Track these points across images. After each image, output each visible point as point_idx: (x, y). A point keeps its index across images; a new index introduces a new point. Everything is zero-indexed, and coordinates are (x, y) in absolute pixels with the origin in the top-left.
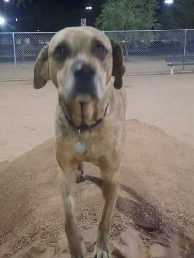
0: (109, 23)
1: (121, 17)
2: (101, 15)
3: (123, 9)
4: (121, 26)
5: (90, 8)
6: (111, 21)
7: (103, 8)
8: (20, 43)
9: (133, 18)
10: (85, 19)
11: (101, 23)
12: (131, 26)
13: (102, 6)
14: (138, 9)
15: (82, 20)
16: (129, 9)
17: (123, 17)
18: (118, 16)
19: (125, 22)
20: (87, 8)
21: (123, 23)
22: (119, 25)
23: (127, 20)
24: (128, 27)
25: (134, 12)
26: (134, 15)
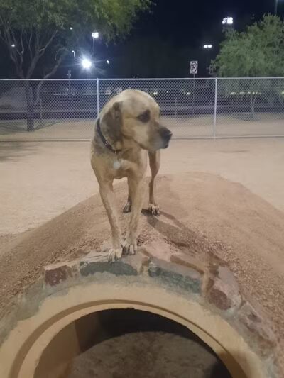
0: (228, 67)
1: (245, 59)
2: (218, 56)
3: (249, 48)
4: (245, 71)
5: (210, 46)
6: (231, 65)
7: (222, 47)
8: (109, 94)
9: (262, 61)
10: (197, 62)
11: (218, 68)
12: (259, 72)
13: (220, 44)
14: (270, 48)
15: (191, 62)
16: (258, 49)
17: (248, 59)
18: (242, 58)
19: (251, 65)
20: (205, 46)
21: (248, 67)
22: (242, 70)
23: (254, 63)
24: (254, 72)
25: (265, 53)
26: (264, 56)
